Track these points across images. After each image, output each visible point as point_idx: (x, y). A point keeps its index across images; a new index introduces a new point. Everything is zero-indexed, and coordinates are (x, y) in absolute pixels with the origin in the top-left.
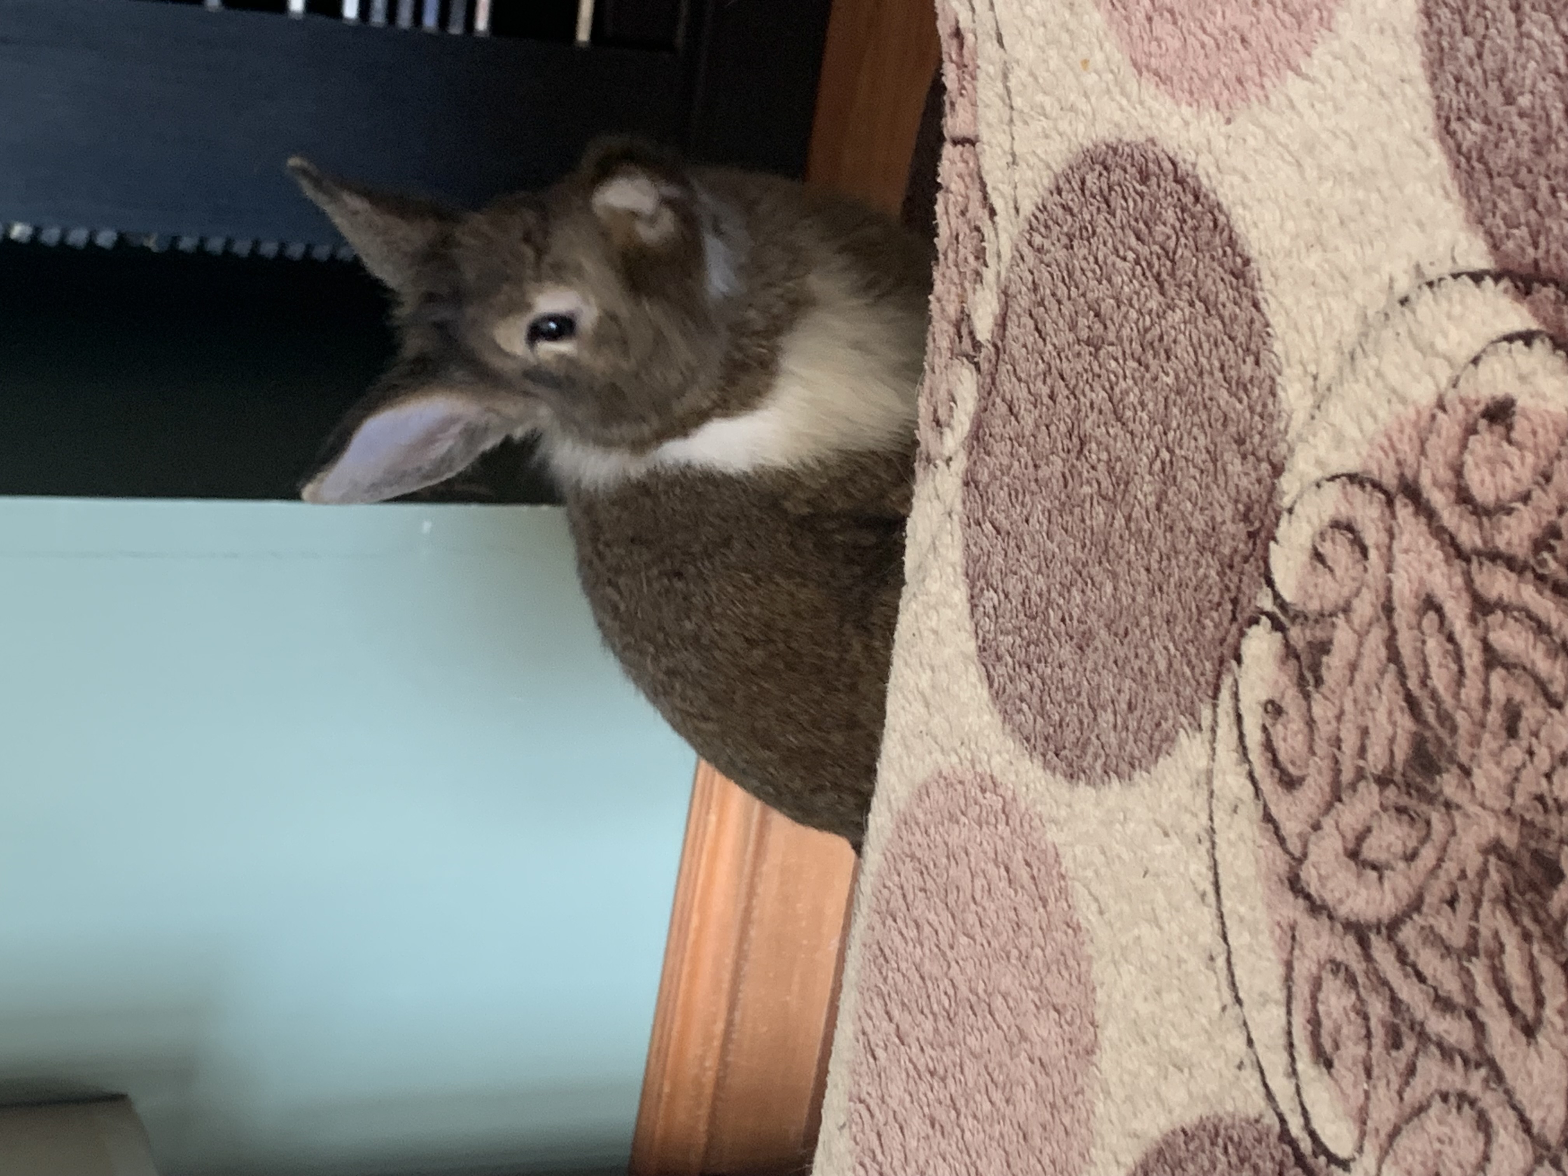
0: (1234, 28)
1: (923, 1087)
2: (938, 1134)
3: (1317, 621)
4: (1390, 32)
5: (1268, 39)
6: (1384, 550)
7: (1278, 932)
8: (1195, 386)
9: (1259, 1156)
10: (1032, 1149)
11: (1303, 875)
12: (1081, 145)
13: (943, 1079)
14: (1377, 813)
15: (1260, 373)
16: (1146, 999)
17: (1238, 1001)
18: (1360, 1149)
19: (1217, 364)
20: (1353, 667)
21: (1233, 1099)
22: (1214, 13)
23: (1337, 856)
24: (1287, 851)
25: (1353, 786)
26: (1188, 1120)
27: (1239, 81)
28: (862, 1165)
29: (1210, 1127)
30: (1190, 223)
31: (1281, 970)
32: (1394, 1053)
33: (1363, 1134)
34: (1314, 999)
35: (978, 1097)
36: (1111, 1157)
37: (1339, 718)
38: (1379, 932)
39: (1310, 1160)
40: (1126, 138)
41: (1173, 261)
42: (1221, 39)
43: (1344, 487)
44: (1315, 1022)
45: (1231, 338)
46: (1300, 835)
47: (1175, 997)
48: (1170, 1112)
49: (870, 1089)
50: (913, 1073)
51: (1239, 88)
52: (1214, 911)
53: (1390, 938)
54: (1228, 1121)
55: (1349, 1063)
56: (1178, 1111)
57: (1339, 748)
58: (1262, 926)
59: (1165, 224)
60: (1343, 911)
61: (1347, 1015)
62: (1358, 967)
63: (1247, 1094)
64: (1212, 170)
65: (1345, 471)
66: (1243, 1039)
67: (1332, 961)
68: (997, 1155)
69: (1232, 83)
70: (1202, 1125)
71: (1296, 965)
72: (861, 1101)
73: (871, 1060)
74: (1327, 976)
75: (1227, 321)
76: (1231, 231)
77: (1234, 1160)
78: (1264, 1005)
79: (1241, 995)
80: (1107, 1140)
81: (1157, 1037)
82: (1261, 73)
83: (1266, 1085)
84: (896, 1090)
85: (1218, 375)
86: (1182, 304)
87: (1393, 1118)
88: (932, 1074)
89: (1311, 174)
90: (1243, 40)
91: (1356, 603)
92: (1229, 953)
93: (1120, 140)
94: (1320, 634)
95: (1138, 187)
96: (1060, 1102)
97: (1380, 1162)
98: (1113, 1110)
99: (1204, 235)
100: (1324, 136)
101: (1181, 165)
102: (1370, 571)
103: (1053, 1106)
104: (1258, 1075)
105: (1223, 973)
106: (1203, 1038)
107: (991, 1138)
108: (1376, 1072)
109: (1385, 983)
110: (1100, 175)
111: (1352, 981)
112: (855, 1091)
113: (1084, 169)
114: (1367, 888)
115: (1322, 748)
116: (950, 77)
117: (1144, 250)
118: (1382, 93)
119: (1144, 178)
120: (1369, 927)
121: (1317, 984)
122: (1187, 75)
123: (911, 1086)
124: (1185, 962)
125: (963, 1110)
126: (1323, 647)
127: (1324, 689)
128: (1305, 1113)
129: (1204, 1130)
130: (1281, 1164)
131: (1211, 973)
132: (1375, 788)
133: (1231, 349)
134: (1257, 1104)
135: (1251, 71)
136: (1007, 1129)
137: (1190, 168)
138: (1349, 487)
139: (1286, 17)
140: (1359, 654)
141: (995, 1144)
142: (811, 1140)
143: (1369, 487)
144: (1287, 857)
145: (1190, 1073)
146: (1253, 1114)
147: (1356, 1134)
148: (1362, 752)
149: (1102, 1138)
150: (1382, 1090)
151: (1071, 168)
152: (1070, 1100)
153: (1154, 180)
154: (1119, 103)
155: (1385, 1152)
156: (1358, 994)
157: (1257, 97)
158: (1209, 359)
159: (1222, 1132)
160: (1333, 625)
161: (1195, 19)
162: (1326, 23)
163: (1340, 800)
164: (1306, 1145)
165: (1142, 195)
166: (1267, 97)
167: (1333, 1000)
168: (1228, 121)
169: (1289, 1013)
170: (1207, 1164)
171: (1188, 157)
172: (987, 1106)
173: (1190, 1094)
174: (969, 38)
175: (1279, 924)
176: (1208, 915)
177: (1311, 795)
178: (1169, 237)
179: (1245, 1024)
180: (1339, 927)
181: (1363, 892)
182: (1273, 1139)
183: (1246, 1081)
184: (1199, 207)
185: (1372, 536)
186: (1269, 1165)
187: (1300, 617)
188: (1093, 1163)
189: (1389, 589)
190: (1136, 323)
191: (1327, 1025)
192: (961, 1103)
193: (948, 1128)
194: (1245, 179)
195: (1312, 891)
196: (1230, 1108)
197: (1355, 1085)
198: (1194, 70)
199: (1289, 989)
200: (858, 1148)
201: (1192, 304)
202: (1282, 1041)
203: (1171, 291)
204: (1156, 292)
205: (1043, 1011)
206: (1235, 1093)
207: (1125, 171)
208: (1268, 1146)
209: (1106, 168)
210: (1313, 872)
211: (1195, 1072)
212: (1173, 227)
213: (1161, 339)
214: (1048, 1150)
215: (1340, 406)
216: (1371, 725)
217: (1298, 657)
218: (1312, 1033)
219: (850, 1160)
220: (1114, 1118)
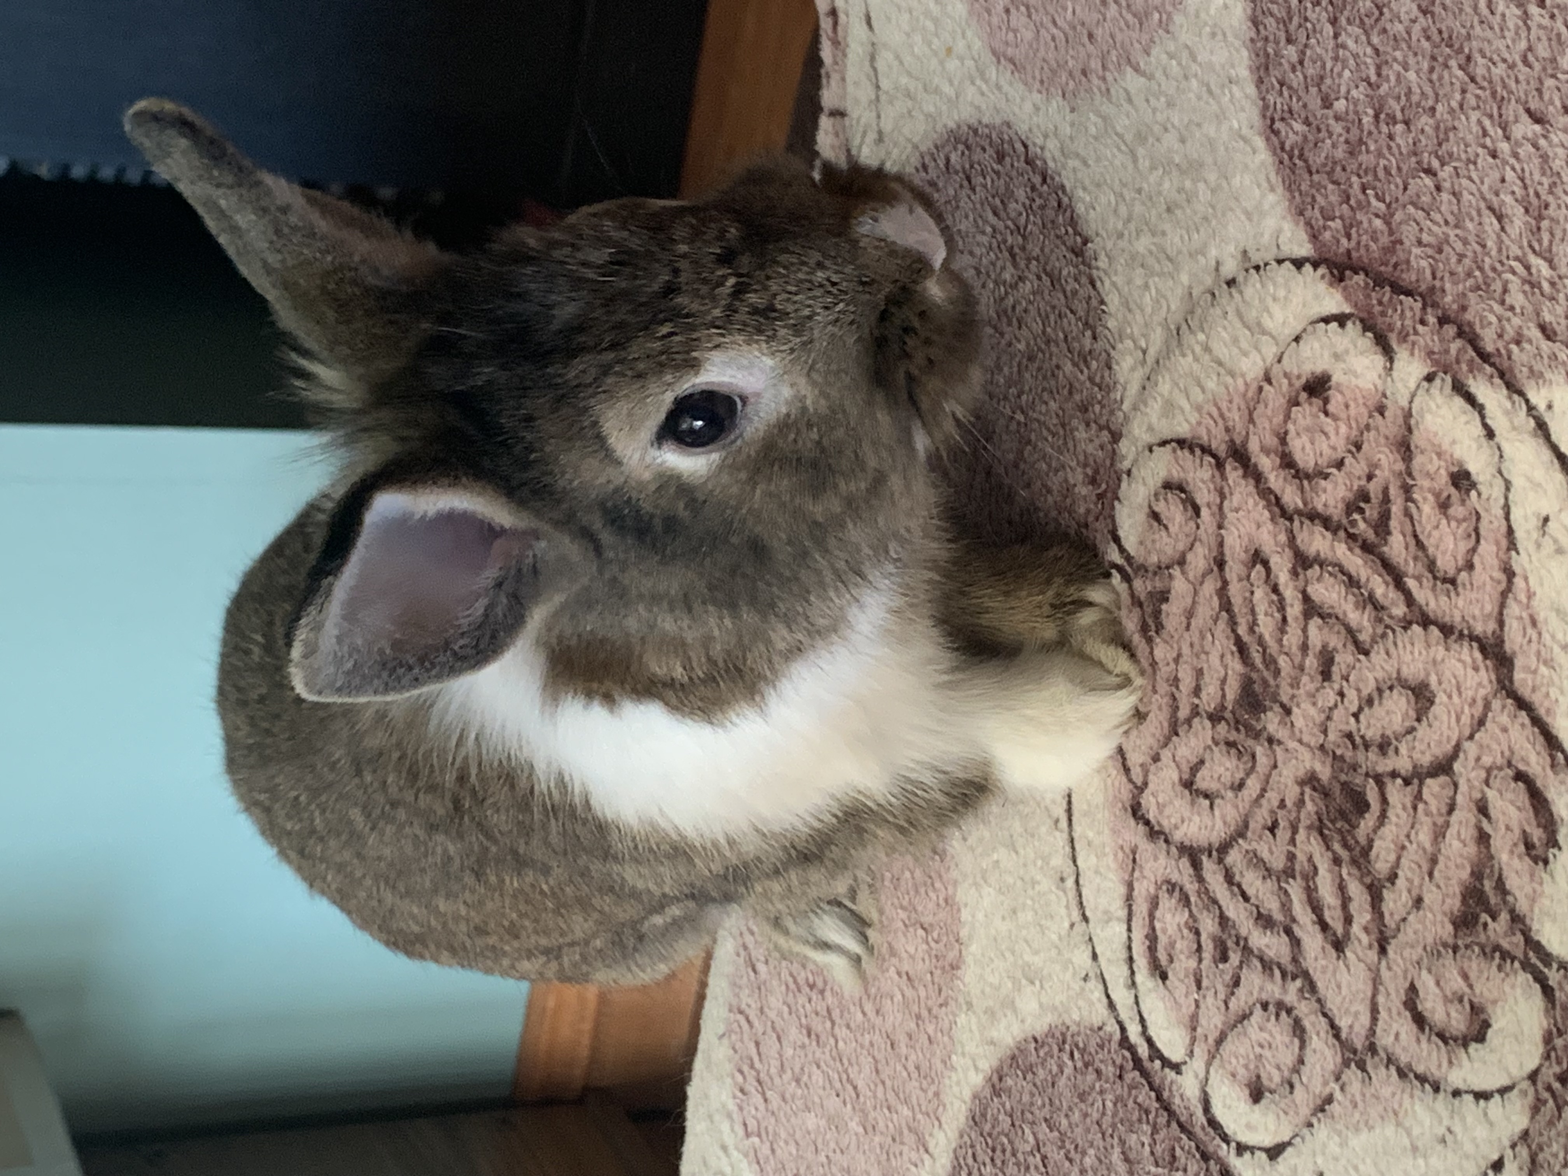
0: (1083, 24)
1: (802, 1000)
2: (814, 1043)
3: (1155, 574)
4: (1220, 37)
5: (1112, 36)
6: (1215, 508)
7: (1120, 855)
8: (1044, 354)
9: (1102, 1061)
10: (899, 1056)
11: (1142, 801)
12: (945, 126)
13: (822, 992)
14: (1209, 747)
15: (1099, 346)
16: (1003, 918)
17: (1085, 919)
18: (1191, 1054)
19: (1061, 335)
20: (1190, 614)
21: (1079, 1009)
22: (1065, 9)
23: (1174, 784)
24: (1130, 781)
25: (1189, 722)
26: (1038, 1028)
27: (1084, 73)
28: (741, 1072)
29: (1058, 1034)
30: (1039, 201)
31: (1122, 890)
32: (1221, 966)
33: (1193, 1040)
34: (1152, 916)
35: (852, 1008)
36: (970, 1062)
37: (1177, 660)
38: (1210, 855)
39: (1147, 1064)
40: (985, 120)
41: (1024, 237)
42: (1071, 33)
43: (1174, 451)
44: (1152, 938)
45: (1072, 312)
46: (1142, 765)
47: (1030, 916)
48: (1023, 1021)
49: (750, 1001)
50: (792, 986)
51: (1084, 79)
52: (1065, 835)
53: (1220, 861)
54: (1074, 1028)
55: (1182, 976)
56: (1029, 1021)
57: (1177, 688)
58: (1107, 850)
59: (1017, 202)
60: (1177, 836)
61: (1180, 930)
62: (1191, 888)
63: (1091, 1004)
64: (1057, 154)
65: (1174, 436)
66: (1088, 953)
67: (1168, 882)
68: (867, 1063)
69: (1077, 74)
70: (1050, 1033)
71: (1136, 885)
72: (741, 1012)
73: (752, 974)
74: (1164, 896)
75: (1069, 294)
76: (1073, 211)
77: (1079, 1064)
78: (1107, 922)
79: (1088, 913)
80: (967, 1049)
81: (1013, 953)
82: (1104, 67)
83: (1108, 996)
84: (775, 1002)
85: (1063, 345)
86: (1031, 276)
87: (1220, 1026)
88: (812, 987)
89: (1144, 164)
90: (1091, 36)
91: (1189, 557)
92: (1078, 875)
93: (980, 122)
94: (1159, 585)
95: (995, 166)
96: (925, 1013)
97: (1209, 1064)
98: (974, 1020)
99: (1050, 213)
100: (1157, 128)
101: (1031, 148)
102: (1202, 527)
103: (918, 1017)
104: (1101, 987)
105: (1072, 894)
106: (1054, 952)
107: (862, 1047)
108: (1205, 983)
109: (1215, 902)
110: (963, 153)
111: (1185, 900)
112: (735, 1002)
113: (947, 149)
114: (1199, 814)
115: (1163, 687)
116: (826, 52)
117: (1000, 225)
118: (1210, 92)
119: (1000, 157)
120: (1201, 850)
121: (1154, 903)
122: (1038, 65)
123: (790, 999)
124: (1039, 883)
125: (838, 1020)
126: (1164, 596)
127: (1164, 634)
128: (1142, 1020)
129: (1053, 1036)
130: (1121, 1068)
131: (1061, 893)
132: (1208, 724)
133: (1073, 321)
134: (1099, 1013)
135: (1095, 64)
136: (877, 1038)
137: (1039, 150)
138: (1179, 452)
139: (1129, 17)
140: (1194, 602)
141: (865, 1052)
142: (691, 1050)
143: (1198, 452)
144: (1131, 786)
145: (1042, 987)
146: (1097, 1023)
147: (1187, 1040)
148: (1197, 691)
149: (963, 1046)
150: (1210, 1000)
151: (936, 147)
152: (934, 1012)
153: (1008, 160)
154: (979, 88)
155: (1212, 1057)
156: (1190, 911)
157: (1099, 89)
158: (1054, 330)
159: (1069, 1038)
160: (1170, 576)
161: (1047, 13)
162: (1166, 26)
163: (1177, 734)
164: (1143, 1050)
165: (997, 173)
166: (1108, 90)
167: (1168, 916)
168: (1073, 110)
169: (1129, 930)
170: (1055, 1069)
171: (1037, 141)
172: (859, 1015)
173: (1041, 1005)
174: (842, 18)
175: (1122, 848)
176: (1060, 839)
177: (1153, 730)
178: (1020, 214)
179: (1090, 939)
180: (1174, 850)
181: (1196, 819)
182: (1114, 1045)
183: (1092, 992)
184: (1045, 187)
185: (1204, 496)
186: (1111, 1068)
187: (1142, 569)
188: (953, 1068)
189: (1221, 544)
190: (993, 292)
191: (1163, 940)
192: (836, 1014)
193: (823, 1038)
194: (1085, 163)
195: (1151, 817)
196: (1076, 1017)
197: (1187, 995)
198: (1044, 60)
199: (1130, 906)
200: (737, 1057)
201: (1039, 278)
202: (1124, 955)
203: (1022, 264)
204: (1009, 264)
205: (911, 929)
206: (1081, 1003)
207: (984, 150)
208: (1109, 1052)
209: (968, 147)
210: (1152, 800)
211: (1046, 986)
212: (1024, 204)
213: (1014, 308)
214: (913, 1057)
215: (1167, 377)
216: (1205, 666)
217: (1141, 605)
218: (1149, 948)
219: (729, 1067)
220: (974, 1027)
